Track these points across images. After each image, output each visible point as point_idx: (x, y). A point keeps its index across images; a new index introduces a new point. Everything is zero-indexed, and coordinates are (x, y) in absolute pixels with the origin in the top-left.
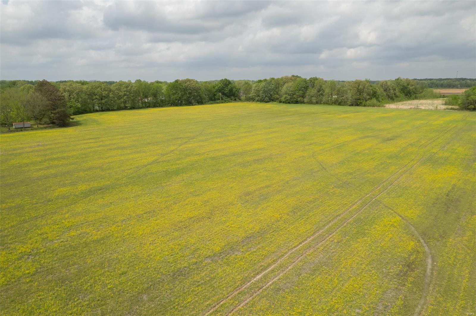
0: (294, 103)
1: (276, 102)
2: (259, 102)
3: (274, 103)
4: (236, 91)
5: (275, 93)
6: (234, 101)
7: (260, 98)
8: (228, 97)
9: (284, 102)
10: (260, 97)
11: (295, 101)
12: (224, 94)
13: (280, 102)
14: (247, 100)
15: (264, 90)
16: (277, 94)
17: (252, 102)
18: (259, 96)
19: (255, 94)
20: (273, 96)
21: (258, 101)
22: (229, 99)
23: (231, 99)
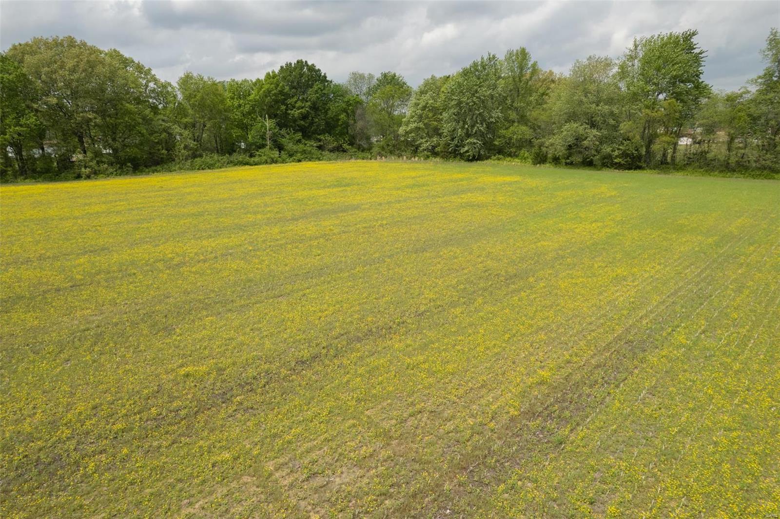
0: (619, 166)
1: (516, 162)
2: (438, 159)
3: (506, 162)
4: (345, 111)
5: (513, 115)
6: (333, 155)
7: (442, 142)
8: (307, 133)
9: (556, 160)
10: (440, 135)
11: (624, 155)
12: (284, 122)
13: (540, 159)
14: (391, 152)
15: (460, 103)
16: (523, 120)
17: (409, 158)
18: (437, 132)
19: (421, 125)
20: (502, 132)
21: (435, 154)
22: (311, 145)
23: (320, 148)
